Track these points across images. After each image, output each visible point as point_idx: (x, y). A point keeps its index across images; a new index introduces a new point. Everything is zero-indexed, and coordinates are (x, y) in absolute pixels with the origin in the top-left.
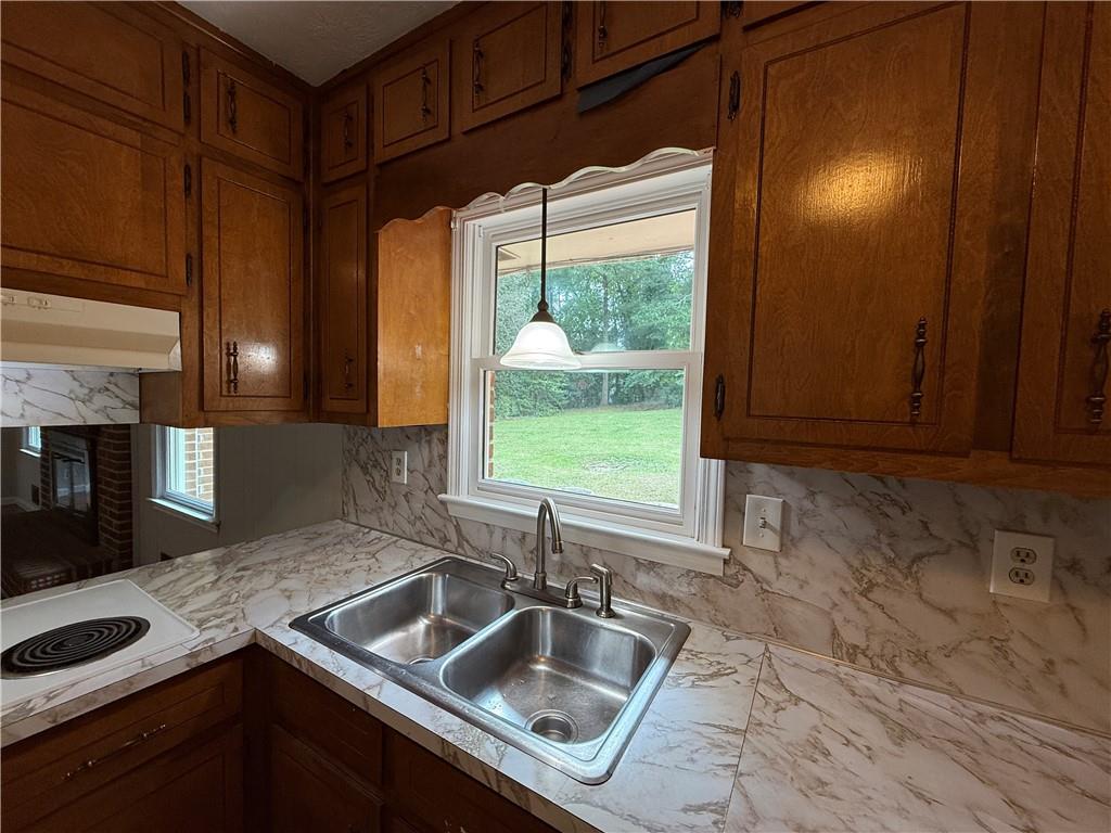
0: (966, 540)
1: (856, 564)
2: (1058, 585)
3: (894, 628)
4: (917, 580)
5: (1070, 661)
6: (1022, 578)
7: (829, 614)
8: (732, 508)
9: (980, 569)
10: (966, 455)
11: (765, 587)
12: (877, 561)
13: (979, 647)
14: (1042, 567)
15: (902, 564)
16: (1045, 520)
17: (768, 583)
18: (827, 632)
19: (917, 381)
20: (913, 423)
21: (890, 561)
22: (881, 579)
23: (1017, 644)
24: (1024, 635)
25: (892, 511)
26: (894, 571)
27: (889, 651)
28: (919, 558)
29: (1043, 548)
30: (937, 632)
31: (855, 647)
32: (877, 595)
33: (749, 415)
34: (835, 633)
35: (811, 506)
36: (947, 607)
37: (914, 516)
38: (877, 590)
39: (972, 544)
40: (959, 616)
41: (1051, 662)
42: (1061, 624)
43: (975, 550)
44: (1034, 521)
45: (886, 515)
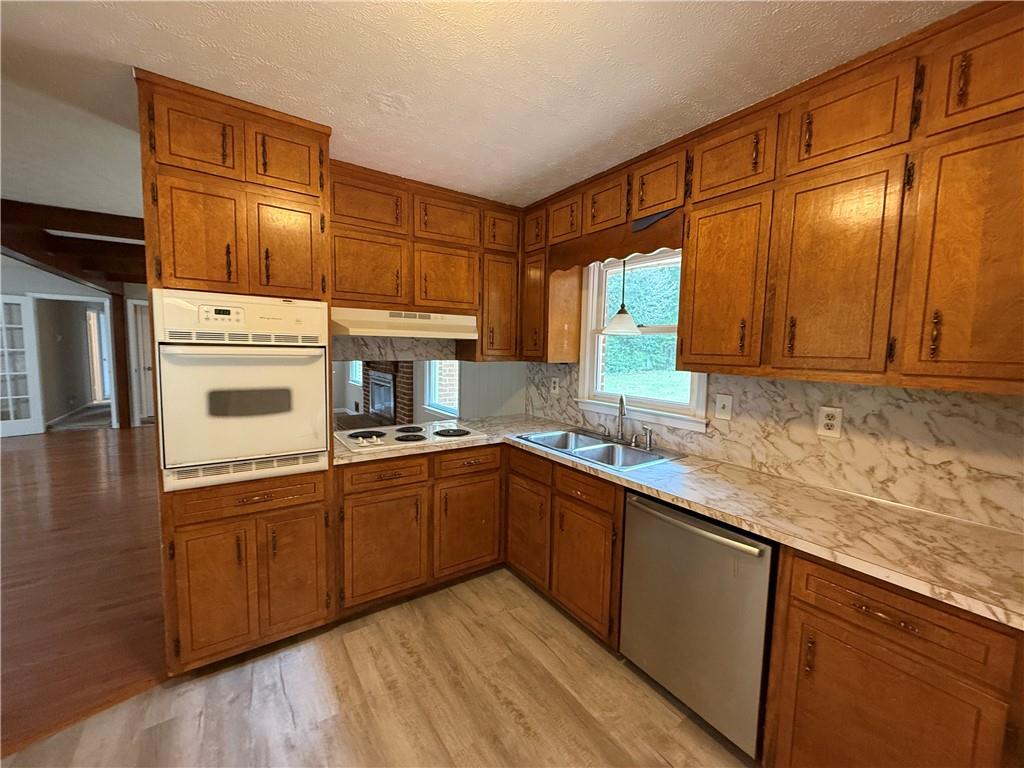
0: (808, 411)
1: (763, 424)
2: (844, 429)
3: (778, 453)
4: (788, 431)
5: (848, 464)
6: (829, 427)
7: (749, 448)
8: (710, 400)
9: (814, 424)
11: (725, 437)
12: (772, 423)
14: (837, 422)
15: (782, 424)
16: (840, 400)
17: (726, 435)
18: (750, 456)
21: (777, 422)
22: (773, 431)
23: (828, 458)
24: (831, 454)
25: (779, 399)
26: (778, 427)
27: (776, 463)
28: (789, 420)
29: (837, 412)
30: (796, 454)
31: (761, 463)
32: (771, 438)
34: (753, 457)
35: (745, 398)
36: (800, 442)
37: (787, 401)
38: (771, 436)
39: (811, 413)
40: (805, 446)
41: (840, 465)
42: (845, 447)
43: (812, 415)
44: (835, 402)
45: (775, 401)
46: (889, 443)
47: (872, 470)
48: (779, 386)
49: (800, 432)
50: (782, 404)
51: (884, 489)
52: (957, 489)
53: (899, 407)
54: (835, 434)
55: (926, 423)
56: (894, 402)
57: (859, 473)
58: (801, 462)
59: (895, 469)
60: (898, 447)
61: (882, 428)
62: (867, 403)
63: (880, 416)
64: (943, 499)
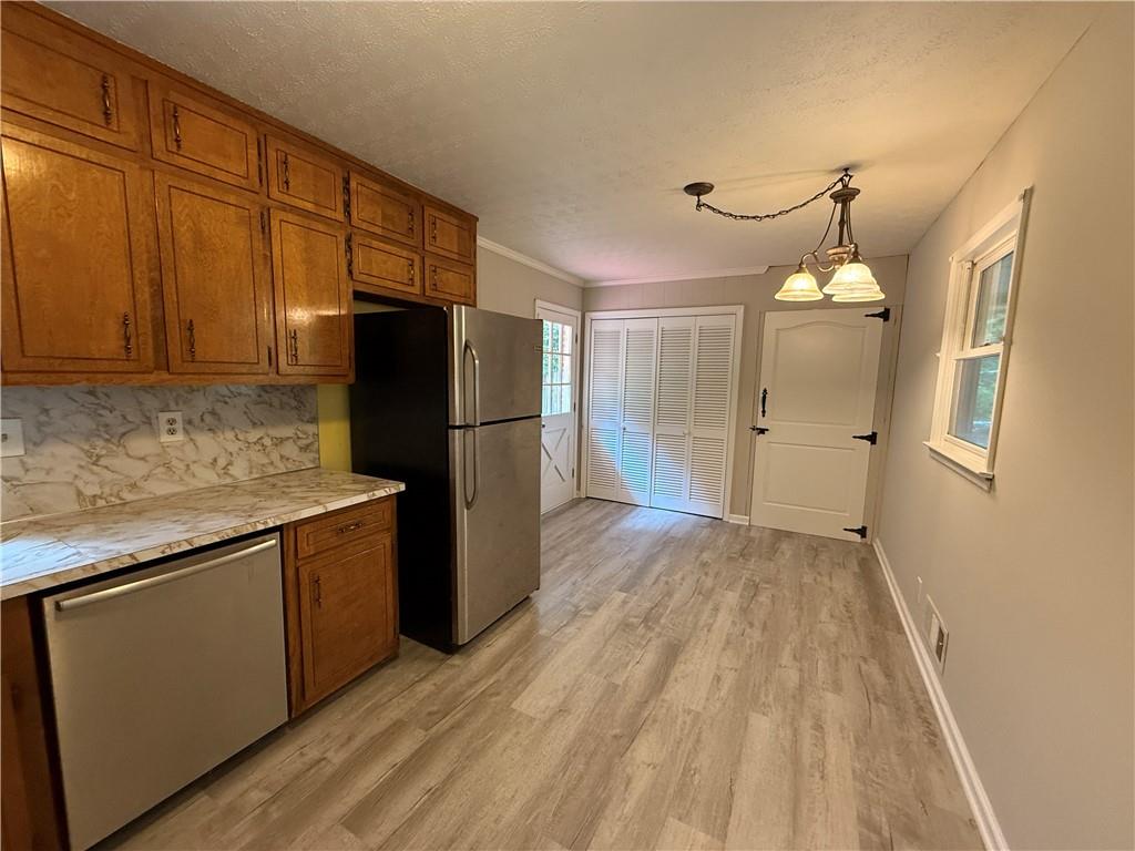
0: (144, 420)
1: (86, 448)
2: (186, 432)
3: (116, 476)
4: (125, 447)
5: (195, 462)
6: (172, 432)
7: (71, 484)
9: (155, 433)
10: (151, 373)
11: (15, 483)
12: (100, 443)
13: (161, 469)
14: (179, 426)
15: (115, 440)
16: (177, 404)
17: (17, 479)
18: (74, 493)
19: (128, 340)
20: (127, 360)
21: (107, 440)
22: (104, 452)
23: (175, 462)
24: (177, 458)
25: (104, 412)
26: (111, 446)
27: (116, 489)
28: (124, 434)
29: (178, 416)
30: (138, 470)
31: (94, 496)
32: (103, 462)
33: (24, 356)
34: (79, 493)
35: (46, 419)
36: (142, 455)
37: (117, 413)
38: (102, 459)
39: (148, 421)
40: (148, 458)
41: (188, 466)
42: (189, 448)
43: (151, 424)
44: (172, 405)
45: (101, 415)
46: (223, 433)
47: (215, 460)
48: (101, 395)
49: (141, 445)
50: (108, 417)
51: (225, 473)
52: (268, 455)
53: (226, 403)
54: (180, 437)
55: (245, 413)
56: (221, 399)
57: (206, 467)
58: (146, 478)
59: (231, 454)
60: (230, 435)
61: (216, 423)
62: (202, 404)
63: (213, 413)
64: (263, 465)
